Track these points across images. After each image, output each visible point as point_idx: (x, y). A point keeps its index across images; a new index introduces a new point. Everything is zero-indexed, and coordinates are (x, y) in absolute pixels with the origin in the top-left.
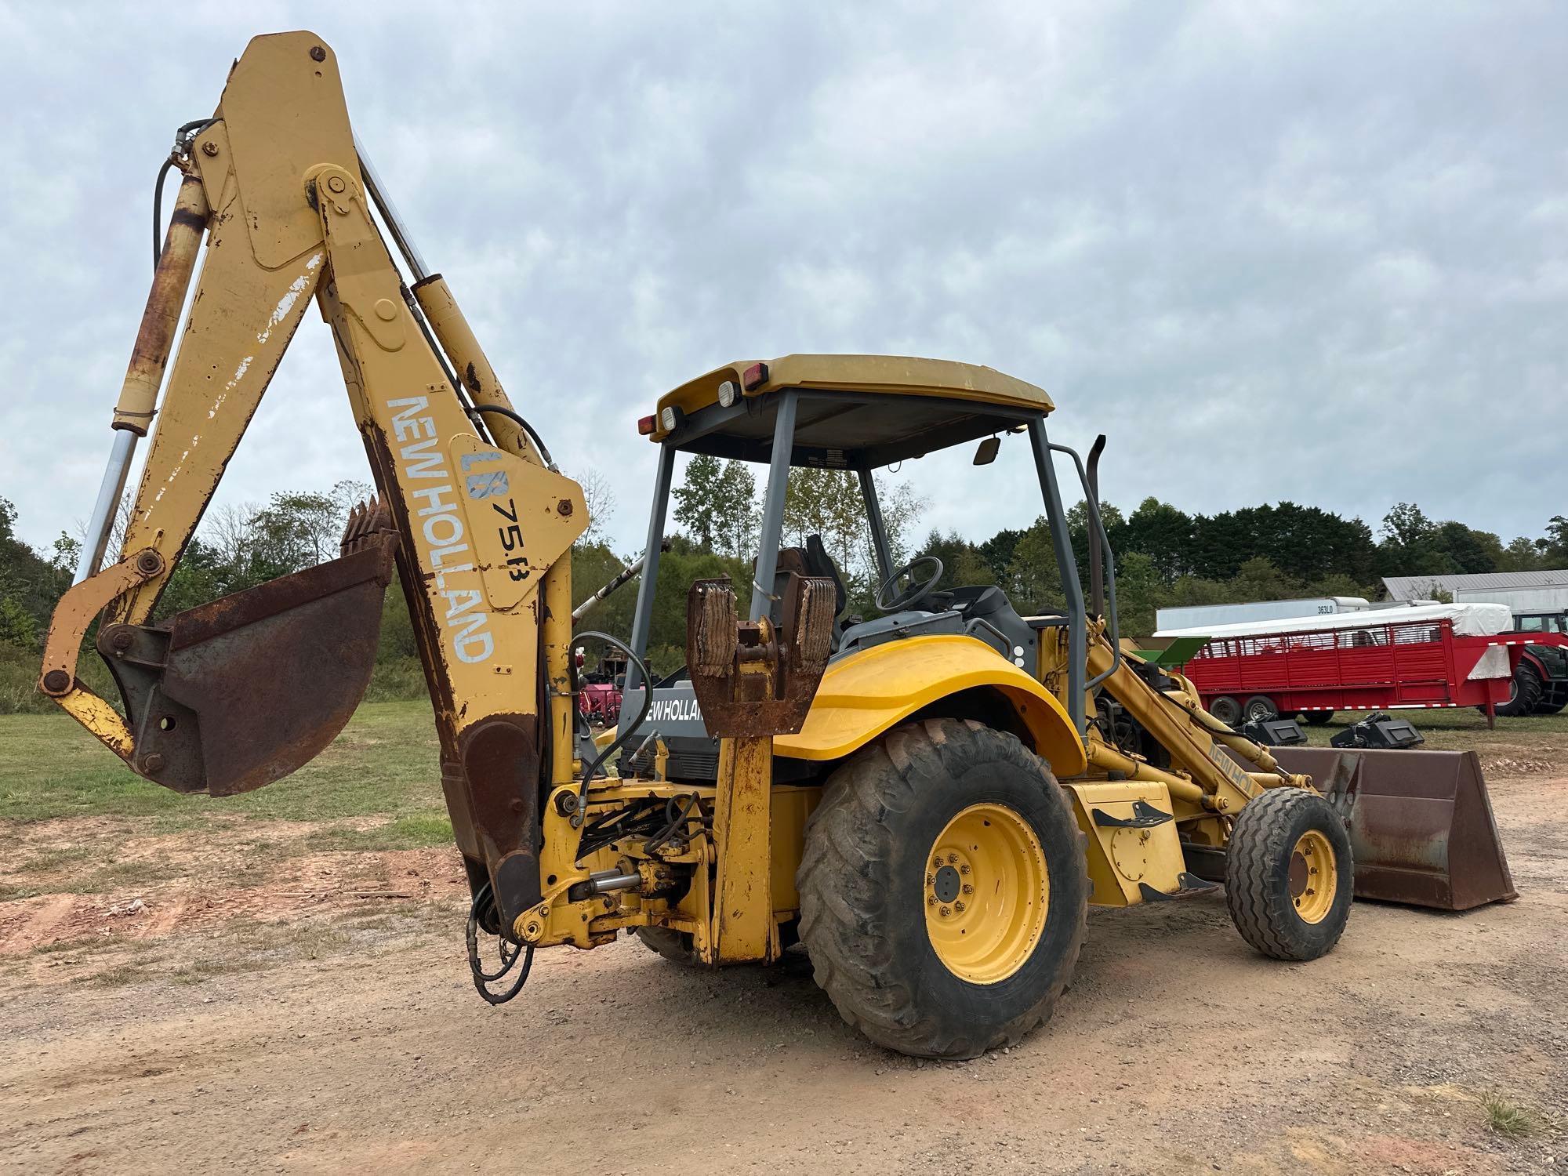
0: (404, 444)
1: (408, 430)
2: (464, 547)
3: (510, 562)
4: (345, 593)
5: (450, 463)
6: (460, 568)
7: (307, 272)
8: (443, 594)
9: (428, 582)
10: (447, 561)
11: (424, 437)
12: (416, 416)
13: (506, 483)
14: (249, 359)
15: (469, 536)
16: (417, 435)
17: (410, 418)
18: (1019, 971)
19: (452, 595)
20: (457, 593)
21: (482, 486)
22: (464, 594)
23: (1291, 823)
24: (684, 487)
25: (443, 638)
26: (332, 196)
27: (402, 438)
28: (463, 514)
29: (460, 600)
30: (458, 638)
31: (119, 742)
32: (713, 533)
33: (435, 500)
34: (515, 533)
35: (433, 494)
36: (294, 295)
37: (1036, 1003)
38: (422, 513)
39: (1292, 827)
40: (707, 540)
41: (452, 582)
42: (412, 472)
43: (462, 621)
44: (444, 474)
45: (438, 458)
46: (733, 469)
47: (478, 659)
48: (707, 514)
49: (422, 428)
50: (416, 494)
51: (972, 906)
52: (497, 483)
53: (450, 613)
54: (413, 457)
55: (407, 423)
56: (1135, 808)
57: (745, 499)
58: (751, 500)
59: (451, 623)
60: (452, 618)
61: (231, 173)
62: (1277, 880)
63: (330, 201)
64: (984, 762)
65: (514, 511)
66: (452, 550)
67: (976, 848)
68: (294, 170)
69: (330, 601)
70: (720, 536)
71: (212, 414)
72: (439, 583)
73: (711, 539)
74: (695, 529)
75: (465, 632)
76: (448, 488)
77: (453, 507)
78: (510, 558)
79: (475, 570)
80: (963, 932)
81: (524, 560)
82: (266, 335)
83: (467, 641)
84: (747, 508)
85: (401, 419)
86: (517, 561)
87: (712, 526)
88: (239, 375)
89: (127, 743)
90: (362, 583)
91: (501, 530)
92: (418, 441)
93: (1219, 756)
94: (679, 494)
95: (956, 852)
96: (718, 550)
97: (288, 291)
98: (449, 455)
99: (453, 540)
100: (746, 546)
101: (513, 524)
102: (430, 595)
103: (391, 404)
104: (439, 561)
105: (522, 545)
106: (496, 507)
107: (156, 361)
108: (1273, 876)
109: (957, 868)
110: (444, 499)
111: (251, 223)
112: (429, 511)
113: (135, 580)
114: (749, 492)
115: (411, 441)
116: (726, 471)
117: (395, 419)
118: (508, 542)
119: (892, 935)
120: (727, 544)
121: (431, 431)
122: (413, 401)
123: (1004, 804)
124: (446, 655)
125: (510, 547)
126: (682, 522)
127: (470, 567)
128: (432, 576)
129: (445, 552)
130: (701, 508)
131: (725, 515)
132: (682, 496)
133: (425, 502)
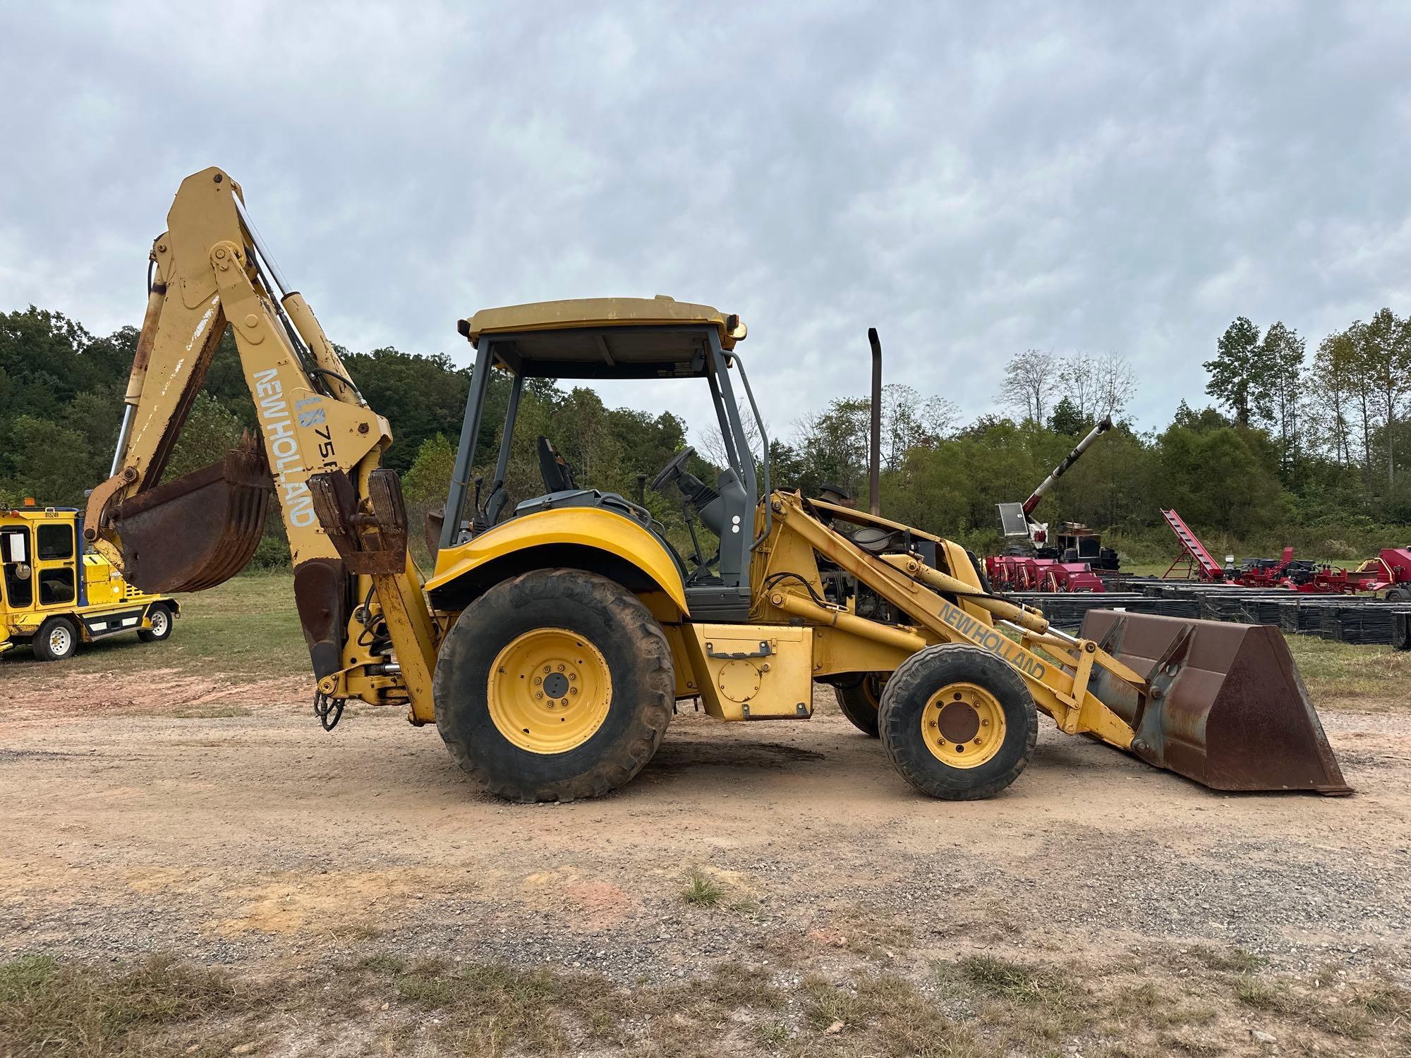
0: (263, 398)
1: (265, 390)
2: (297, 457)
3: (326, 465)
4: (209, 487)
5: (289, 408)
6: (295, 470)
7: (211, 307)
8: (284, 486)
9: (275, 479)
10: (286, 466)
11: (275, 393)
12: (270, 381)
13: (324, 416)
14: (182, 361)
15: (300, 451)
16: (270, 392)
17: (266, 382)
18: (574, 749)
19: (289, 486)
20: (292, 485)
21: (309, 418)
22: (297, 485)
23: (925, 673)
24: (1217, 359)
25: (284, 512)
26: (218, 261)
27: (262, 395)
28: (296, 437)
29: (294, 489)
30: (292, 511)
31: (119, 565)
32: (1251, 404)
33: (280, 430)
34: (329, 447)
35: (279, 426)
36: (205, 321)
37: (581, 773)
38: (272, 438)
39: (925, 676)
40: (1244, 414)
41: (290, 478)
42: (267, 415)
43: (295, 502)
44: (286, 414)
45: (283, 404)
46: (1276, 335)
47: (305, 524)
48: (1243, 385)
49: (273, 388)
50: (269, 427)
51: (576, 703)
52: (318, 416)
53: (288, 497)
54: (267, 405)
55: (264, 386)
56: (761, 646)
57: (1292, 366)
58: (1299, 366)
59: (288, 503)
60: (290, 500)
61: (172, 259)
62: (898, 720)
63: (218, 264)
64: (546, 598)
65: (328, 433)
66: (290, 459)
67: (580, 662)
68: (205, 249)
69: (200, 492)
70: (1259, 408)
71: (164, 393)
72: (282, 479)
73: (1249, 411)
74: (1231, 401)
75: (297, 508)
76: (288, 422)
77: (291, 433)
78: (325, 462)
79: (304, 470)
80: (563, 720)
81: (335, 463)
82: (191, 346)
83: (298, 514)
84: (1294, 375)
85: (261, 384)
86: (330, 464)
87: (1249, 398)
88: (177, 370)
89: (122, 566)
90: (214, 482)
91: (320, 445)
92: (271, 396)
93: (954, 614)
94: (1211, 368)
95: (565, 663)
96: (1258, 423)
97: (202, 319)
98: (288, 402)
99: (290, 453)
100: (1293, 416)
101: (328, 441)
102: (276, 487)
103: (255, 376)
104: (282, 466)
105: (333, 454)
106: (317, 431)
107: (141, 368)
108: (893, 715)
109: (567, 674)
110: (286, 429)
111: (183, 286)
112: (278, 437)
113: (123, 483)
114: (1298, 358)
115: (267, 396)
116: (1267, 338)
117: (257, 385)
118: (325, 453)
119: (452, 708)
120: (1268, 415)
121: (278, 389)
122: (268, 372)
123: (570, 630)
124: (286, 522)
125: (325, 456)
126: (1216, 396)
127: (301, 469)
128: (278, 475)
129: (285, 460)
130: (1236, 380)
131: (1264, 384)
132: (1215, 369)
133: (275, 431)
